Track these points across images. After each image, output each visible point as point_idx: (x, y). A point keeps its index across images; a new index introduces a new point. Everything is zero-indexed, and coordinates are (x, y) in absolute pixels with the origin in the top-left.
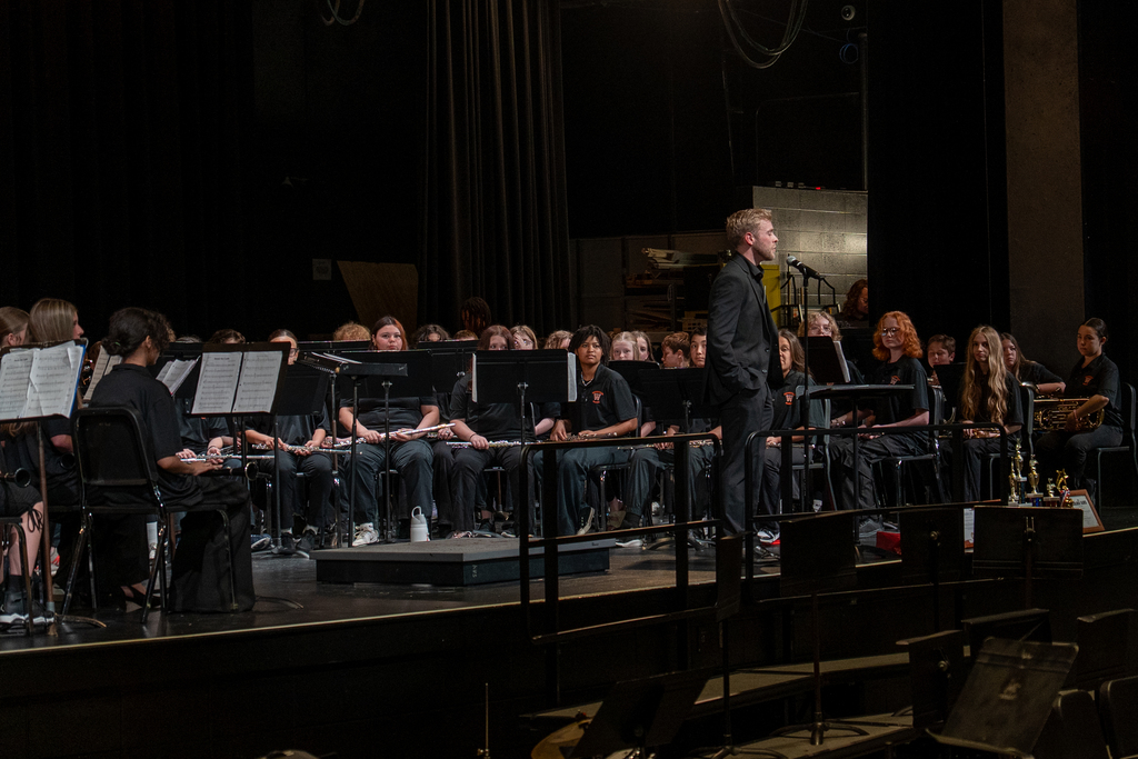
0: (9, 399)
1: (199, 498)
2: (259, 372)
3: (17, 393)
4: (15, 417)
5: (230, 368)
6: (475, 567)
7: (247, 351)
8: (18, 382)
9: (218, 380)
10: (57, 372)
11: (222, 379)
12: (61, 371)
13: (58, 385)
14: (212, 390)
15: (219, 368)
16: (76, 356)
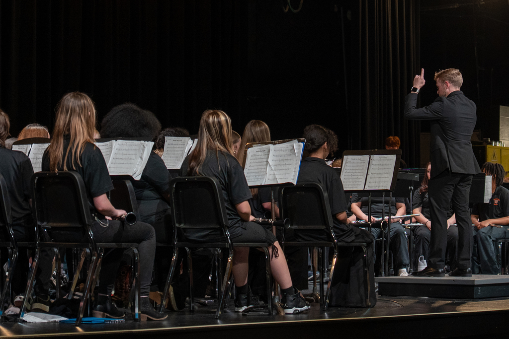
0: (254, 174)
1: (353, 238)
2: (381, 167)
3: (259, 170)
4: (259, 184)
5: (362, 164)
6: (480, 288)
7: (373, 155)
8: (260, 164)
9: (354, 171)
10: (286, 158)
11: (357, 171)
12: (289, 158)
13: (288, 166)
14: (350, 177)
15: (355, 165)
16: (299, 149)
